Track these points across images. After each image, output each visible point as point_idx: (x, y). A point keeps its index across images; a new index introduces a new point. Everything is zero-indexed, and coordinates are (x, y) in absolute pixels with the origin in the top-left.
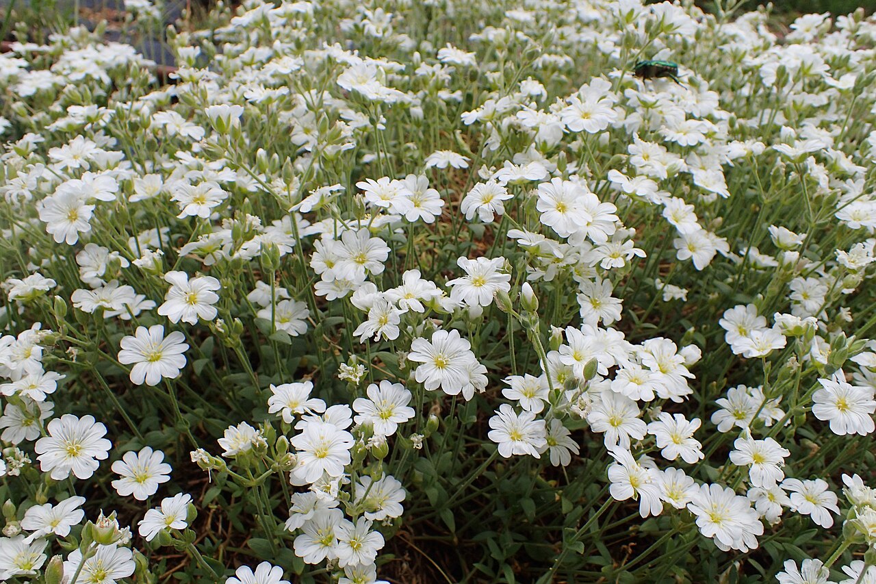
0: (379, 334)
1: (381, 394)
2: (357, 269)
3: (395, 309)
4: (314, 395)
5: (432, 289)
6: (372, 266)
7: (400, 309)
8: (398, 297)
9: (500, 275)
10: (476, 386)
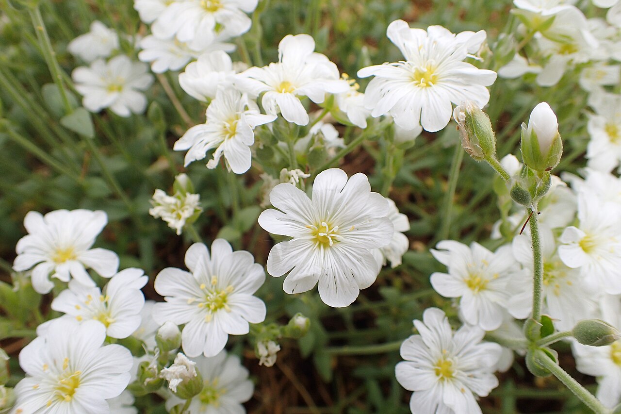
0: (217, 155)
1: (211, 265)
2: (201, 19)
3: (254, 110)
4: (105, 240)
5: (331, 78)
6: (228, 18)
7: (263, 112)
8: (261, 87)
9: (472, 70)
10: (387, 253)
